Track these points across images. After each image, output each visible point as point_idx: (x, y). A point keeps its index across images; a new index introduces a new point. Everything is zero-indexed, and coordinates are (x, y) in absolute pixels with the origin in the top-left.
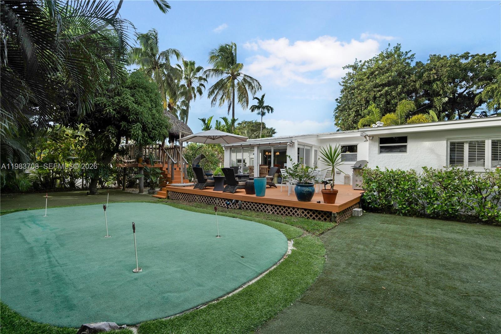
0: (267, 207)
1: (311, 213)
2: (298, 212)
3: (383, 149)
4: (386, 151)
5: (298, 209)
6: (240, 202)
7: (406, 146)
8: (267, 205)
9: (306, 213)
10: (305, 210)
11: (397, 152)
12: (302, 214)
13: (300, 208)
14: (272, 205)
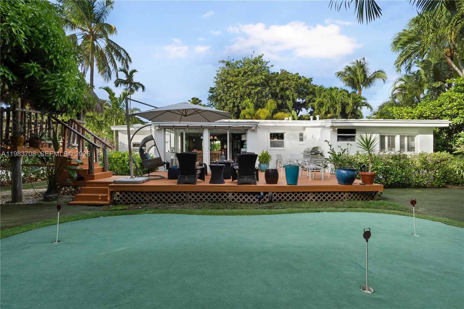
0: (309, 195)
1: (356, 195)
2: (345, 196)
3: (340, 138)
4: (341, 139)
5: (344, 192)
6: (270, 193)
7: (354, 136)
8: (309, 193)
9: (352, 195)
10: (352, 192)
11: (349, 140)
12: (348, 197)
13: (347, 192)
14: (314, 193)
